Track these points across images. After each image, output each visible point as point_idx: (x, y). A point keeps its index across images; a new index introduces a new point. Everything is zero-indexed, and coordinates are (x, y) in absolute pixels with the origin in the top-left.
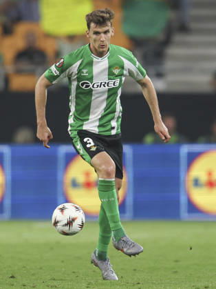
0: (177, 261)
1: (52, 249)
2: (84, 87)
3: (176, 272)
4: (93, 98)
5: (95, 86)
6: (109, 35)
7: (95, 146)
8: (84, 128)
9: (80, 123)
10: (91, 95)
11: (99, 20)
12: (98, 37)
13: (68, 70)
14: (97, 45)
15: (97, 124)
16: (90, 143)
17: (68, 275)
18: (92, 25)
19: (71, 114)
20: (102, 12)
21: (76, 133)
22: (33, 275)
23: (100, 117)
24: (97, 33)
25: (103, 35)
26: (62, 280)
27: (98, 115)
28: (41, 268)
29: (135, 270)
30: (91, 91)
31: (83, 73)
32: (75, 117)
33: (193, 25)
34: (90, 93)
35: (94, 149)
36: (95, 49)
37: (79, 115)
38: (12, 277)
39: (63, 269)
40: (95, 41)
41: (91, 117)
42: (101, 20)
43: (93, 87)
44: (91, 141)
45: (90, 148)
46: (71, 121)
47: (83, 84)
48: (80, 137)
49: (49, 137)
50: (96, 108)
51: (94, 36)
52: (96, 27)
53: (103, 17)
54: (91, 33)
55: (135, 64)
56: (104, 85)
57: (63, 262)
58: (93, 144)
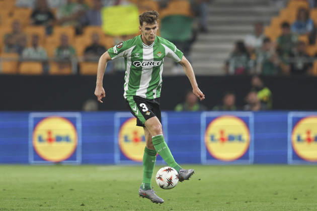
0: (198, 194)
1: (110, 185)
2: (136, 66)
3: (198, 201)
4: (143, 72)
5: (144, 64)
6: (156, 29)
7: (149, 111)
8: (137, 94)
9: (134, 90)
10: (141, 70)
11: (149, 20)
12: (149, 32)
13: (123, 52)
14: (147, 37)
15: (146, 91)
16: (145, 109)
17: (122, 203)
18: (144, 23)
19: (125, 84)
20: (151, 14)
21: (132, 98)
22: (97, 203)
23: (148, 86)
24: (148, 29)
25: (152, 30)
26: (117, 207)
27: (147, 85)
28: (103, 199)
29: (169, 200)
30: (141, 68)
31: (136, 55)
32: (129, 86)
33: (210, 28)
34: (140, 69)
35: (148, 114)
36: (146, 40)
37: (133, 85)
38: (83, 205)
39: (119, 200)
40: (146, 34)
41: (140, 86)
42: (151, 20)
43: (143, 65)
44: (145, 106)
45: (146, 112)
46: (126, 88)
47: (135, 63)
48: (136, 102)
49: (102, 94)
50: (145, 80)
51: (146, 31)
52: (147, 25)
53: (152, 18)
54: (143, 29)
55: (173, 50)
56: (150, 64)
57: (118, 194)
58: (147, 109)
